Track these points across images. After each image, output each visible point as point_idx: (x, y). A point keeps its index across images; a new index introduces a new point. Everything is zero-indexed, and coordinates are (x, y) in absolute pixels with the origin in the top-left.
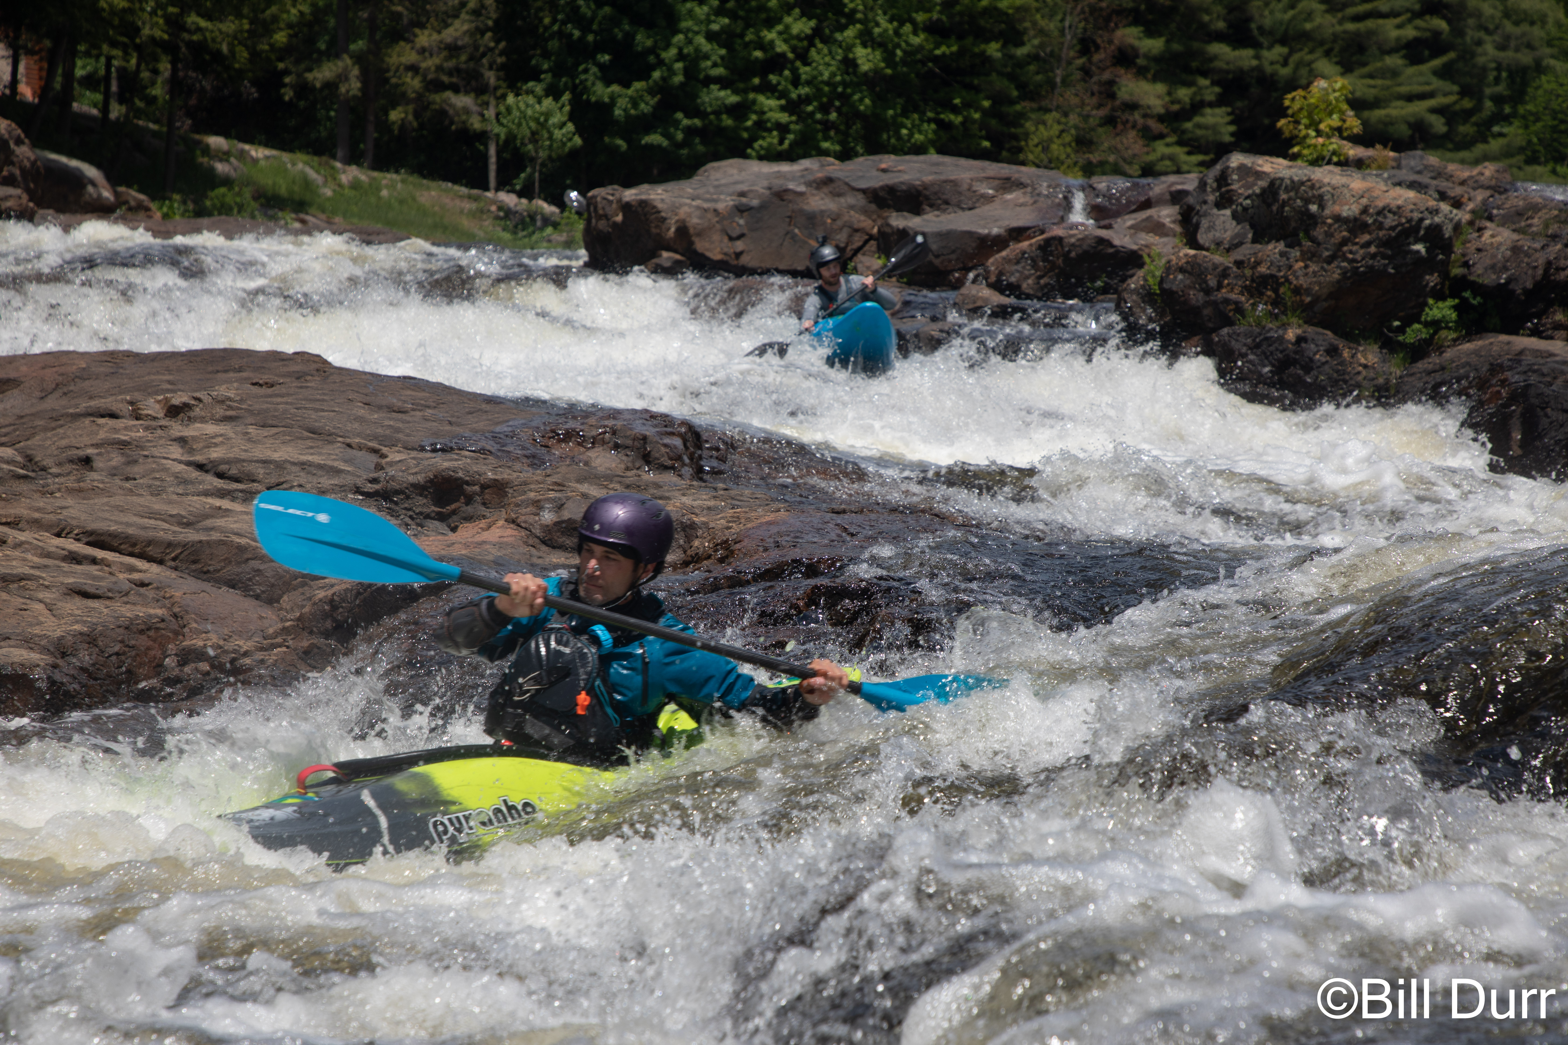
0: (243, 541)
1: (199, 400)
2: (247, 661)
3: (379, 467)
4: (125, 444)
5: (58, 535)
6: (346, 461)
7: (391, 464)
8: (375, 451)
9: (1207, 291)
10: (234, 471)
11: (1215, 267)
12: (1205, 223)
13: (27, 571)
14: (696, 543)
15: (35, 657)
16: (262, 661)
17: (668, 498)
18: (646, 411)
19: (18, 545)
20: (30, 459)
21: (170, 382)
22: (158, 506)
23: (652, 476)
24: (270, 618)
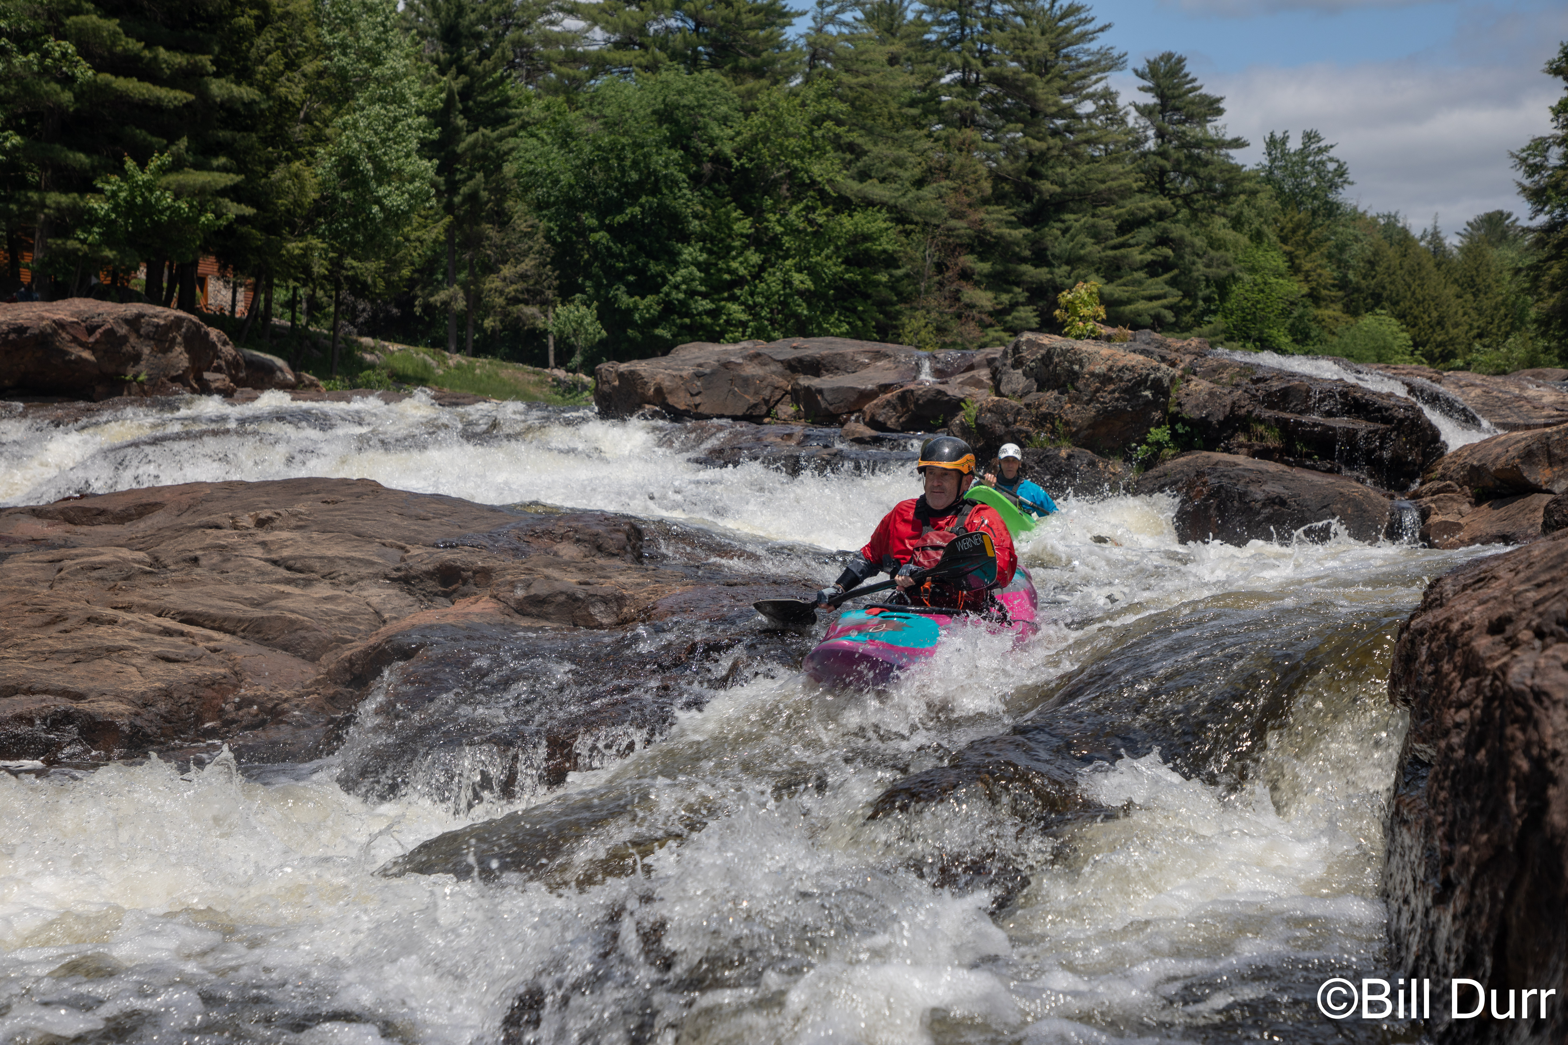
0: (293, 616)
1: (279, 514)
2: (286, 705)
3: (403, 560)
4: (223, 547)
5: (159, 615)
6: (379, 556)
7: (411, 557)
8: (402, 548)
9: (1007, 425)
10: (298, 565)
11: (1012, 408)
12: (1005, 379)
13: (127, 643)
14: (625, 610)
15: (122, 707)
16: (297, 706)
17: (610, 578)
18: (602, 512)
19: (126, 624)
20: (157, 559)
21: (266, 502)
22: (238, 591)
23: (601, 561)
24: (310, 672)
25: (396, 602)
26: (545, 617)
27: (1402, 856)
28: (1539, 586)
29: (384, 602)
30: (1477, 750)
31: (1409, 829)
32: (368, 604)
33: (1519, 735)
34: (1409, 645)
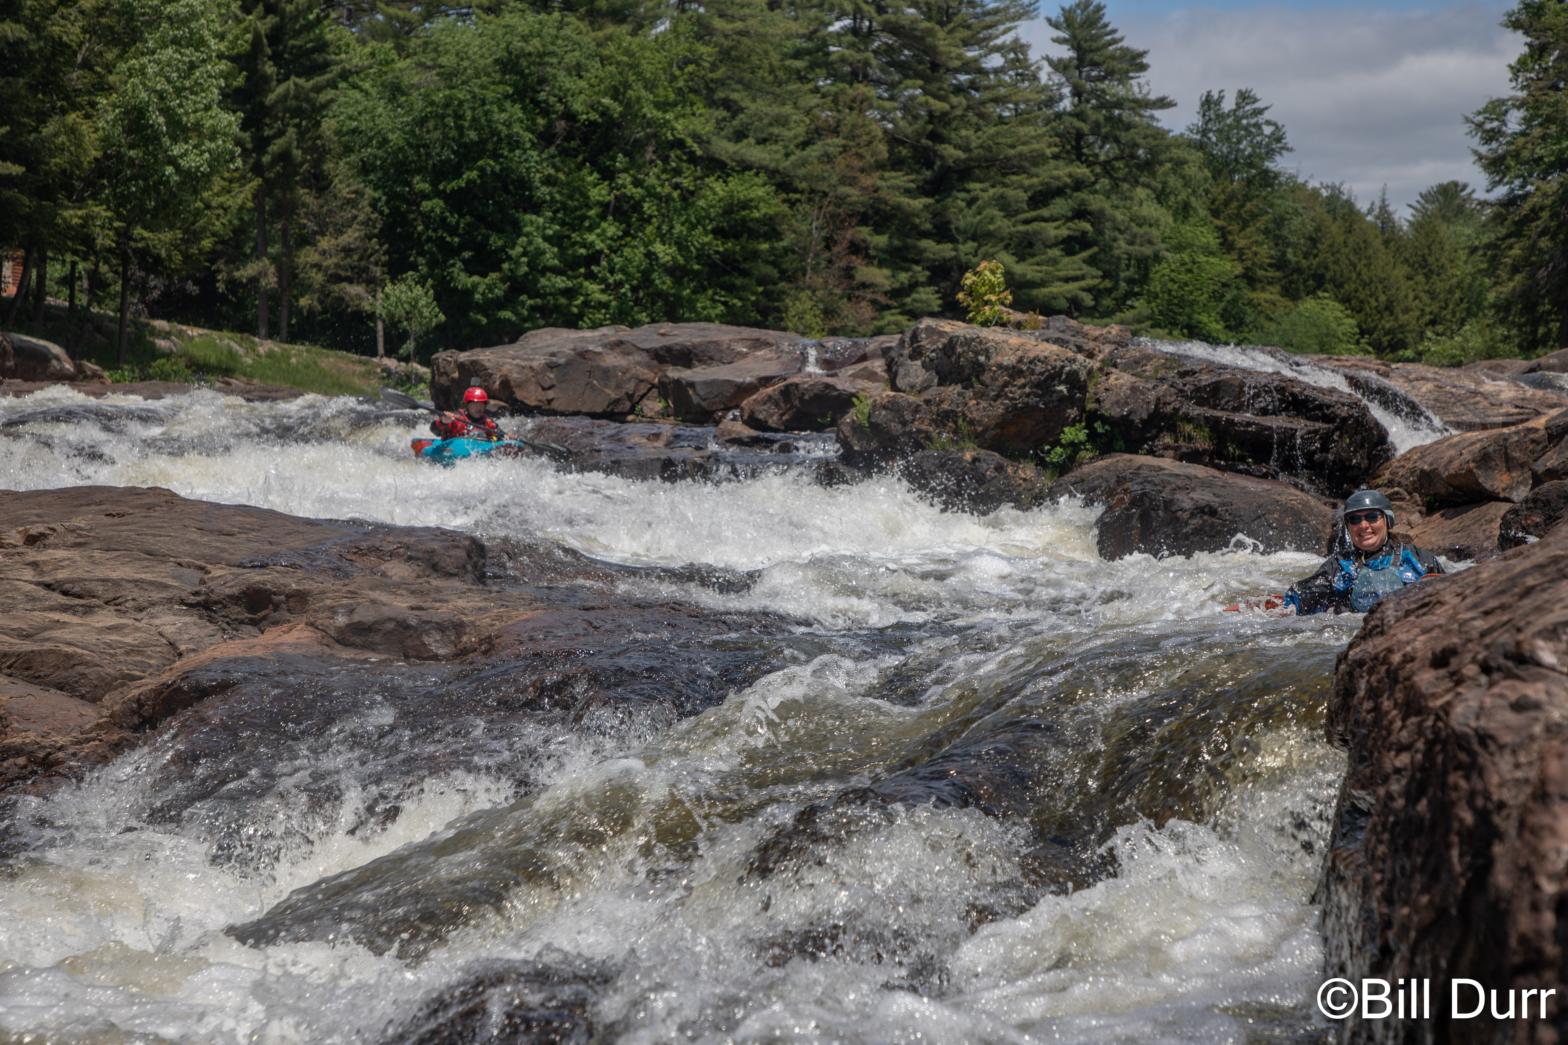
0: (70, 650)
1: (54, 530)
2: (61, 755)
3: (203, 582)
6: (174, 578)
7: (212, 579)
8: (202, 568)
9: (904, 424)
10: (77, 589)
11: (910, 404)
12: (901, 371)
14: (465, 639)
16: (74, 755)
17: (447, 601)
18: (438, 528)
21: (38, 515)
22: (3, 621)
23: (436, 582)
24: (90, 715)
25: (194, 632)
26: (371, 647)
27: (1338, 917)
28: (1487, 613)
29: (180, 632)
30: (1417, 800)
31: (1346, 887)
32: (161, 634)
33: (1463, 783)
34: (1347, 678)
